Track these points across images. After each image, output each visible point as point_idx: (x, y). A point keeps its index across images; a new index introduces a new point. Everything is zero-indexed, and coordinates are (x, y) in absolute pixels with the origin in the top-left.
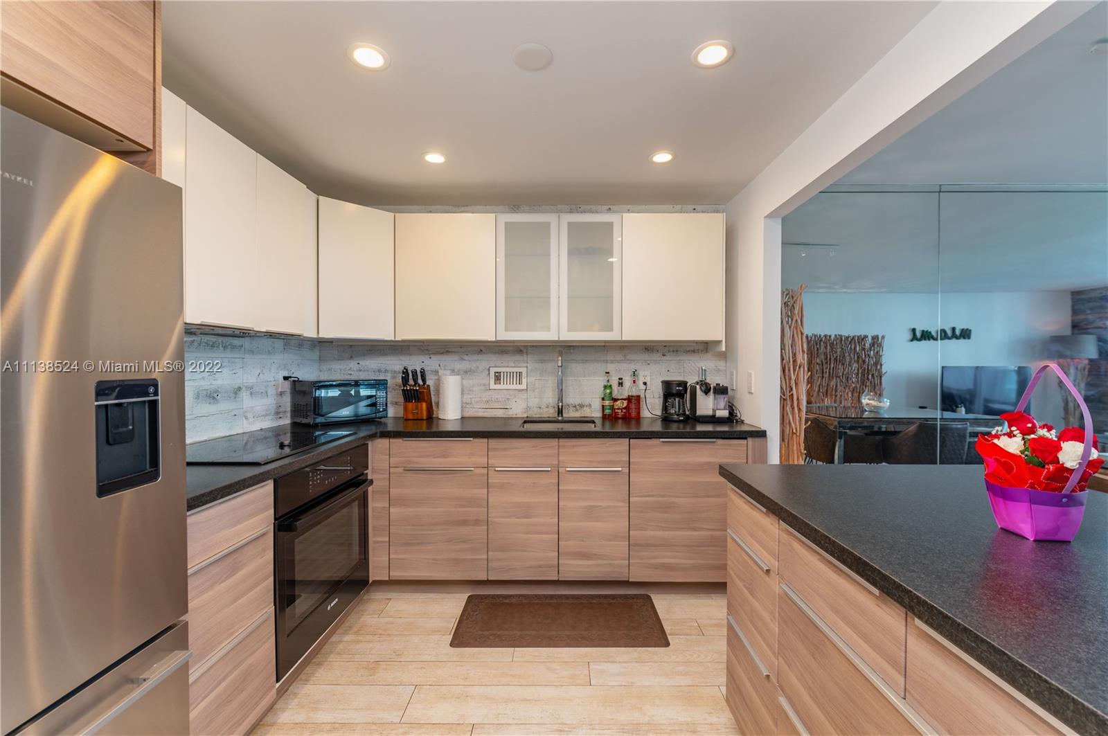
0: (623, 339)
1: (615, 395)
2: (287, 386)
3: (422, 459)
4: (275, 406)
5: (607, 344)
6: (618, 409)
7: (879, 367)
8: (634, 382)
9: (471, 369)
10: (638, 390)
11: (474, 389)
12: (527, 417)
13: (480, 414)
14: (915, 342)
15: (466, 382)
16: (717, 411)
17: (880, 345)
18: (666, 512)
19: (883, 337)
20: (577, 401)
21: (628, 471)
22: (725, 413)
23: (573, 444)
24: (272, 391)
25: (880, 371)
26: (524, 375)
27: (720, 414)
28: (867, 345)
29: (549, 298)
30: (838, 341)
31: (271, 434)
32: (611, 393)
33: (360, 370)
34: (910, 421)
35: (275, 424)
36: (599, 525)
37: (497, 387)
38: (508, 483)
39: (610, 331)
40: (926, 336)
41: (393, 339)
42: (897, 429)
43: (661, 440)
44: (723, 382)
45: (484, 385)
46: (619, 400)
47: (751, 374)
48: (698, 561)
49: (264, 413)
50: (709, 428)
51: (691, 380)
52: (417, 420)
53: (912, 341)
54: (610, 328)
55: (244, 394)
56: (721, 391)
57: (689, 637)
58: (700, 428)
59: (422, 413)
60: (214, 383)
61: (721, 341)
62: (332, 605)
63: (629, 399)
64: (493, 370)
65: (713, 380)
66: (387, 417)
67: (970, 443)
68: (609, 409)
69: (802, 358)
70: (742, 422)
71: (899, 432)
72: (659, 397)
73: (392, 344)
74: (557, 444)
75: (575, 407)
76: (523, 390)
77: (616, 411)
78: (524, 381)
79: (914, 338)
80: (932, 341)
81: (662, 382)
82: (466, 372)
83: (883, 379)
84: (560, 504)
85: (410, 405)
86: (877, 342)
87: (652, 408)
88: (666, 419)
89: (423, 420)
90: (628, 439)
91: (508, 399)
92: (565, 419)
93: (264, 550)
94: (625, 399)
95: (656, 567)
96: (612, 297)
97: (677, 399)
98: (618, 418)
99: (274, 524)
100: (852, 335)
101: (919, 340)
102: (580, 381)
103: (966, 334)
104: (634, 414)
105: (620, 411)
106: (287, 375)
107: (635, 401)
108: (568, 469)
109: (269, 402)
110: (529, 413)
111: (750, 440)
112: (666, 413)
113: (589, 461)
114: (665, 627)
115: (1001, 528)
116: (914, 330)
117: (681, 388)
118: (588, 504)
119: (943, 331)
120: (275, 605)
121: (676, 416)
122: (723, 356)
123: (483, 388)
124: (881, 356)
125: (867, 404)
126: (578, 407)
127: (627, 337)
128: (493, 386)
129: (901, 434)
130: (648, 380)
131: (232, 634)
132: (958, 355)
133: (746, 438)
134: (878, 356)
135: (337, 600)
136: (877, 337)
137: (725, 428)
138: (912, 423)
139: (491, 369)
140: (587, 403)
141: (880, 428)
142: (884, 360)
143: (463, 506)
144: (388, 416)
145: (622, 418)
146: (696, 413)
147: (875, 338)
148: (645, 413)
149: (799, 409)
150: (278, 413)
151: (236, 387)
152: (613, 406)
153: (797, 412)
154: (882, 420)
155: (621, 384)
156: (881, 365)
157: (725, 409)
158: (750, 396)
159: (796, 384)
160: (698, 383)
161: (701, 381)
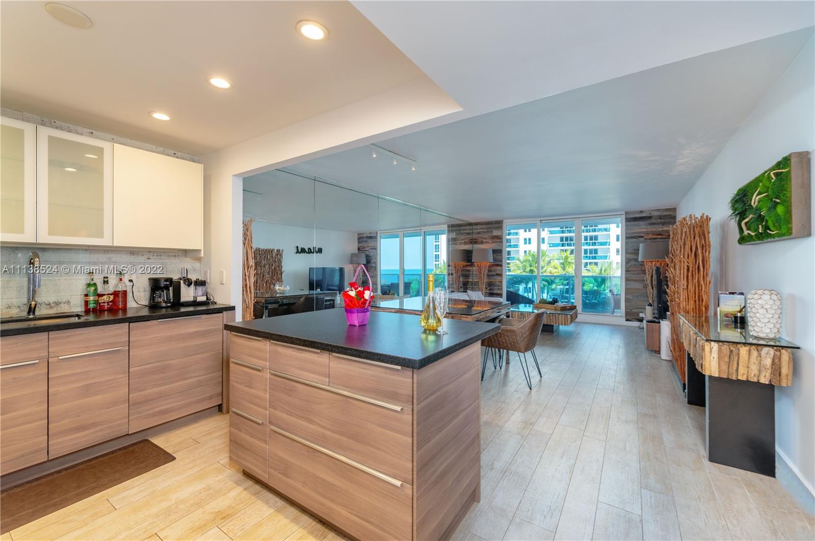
0: (115, 245)
1: (100, 290)
5: (90, 248)
6: (104, 303)
7: (280, 268)
8: (121, 279)
10: (125, 285)
14: (298, 254)
16: (198, 297)
17: (281, 255)
18: (163, 373)
19: (283, 250)
20: (52, 299)
21: (128, 348)
22: (204, 299)
23: (68, 334)
25: (281, 270)
27: (200, 299)
28: (274, 255)
29: (24, 201)
30: (258, 252)
32: (96, 290)
34: (301, 296)
36: (99, 397)
39: (101, 238)
40: (303, 251)
42: (295, 302)
43: (159, 320)
44: (201, 278)
46: (104, 295)
47: (223, 272)
48: (187, 401)
50: (191, 309)
51: (175, 277)
53: (296, 253)
54: (101, 235)
56: (201, 283)
57: (189, 449)
58: (183, 310)
61: (201, 250)
63: (116, 294)
65: (193, 277)
67: (325, 305)
68: (93, 304)
69: (252, 262)
70: (215, 303)
71: (296, 303)
72: (144, 291)
74: (47, 337)
77: (101, 304)
79: (298, 252)
80: (306, 254)
81: (149, 279)
83: (283, 275)
84: (49, 391)
86: (279, 253)
87: (138, 299)
88: (154, 306)
90: (128, 323)
92: (37, 317)
94: (111, 294)
95: (154, 415)
96: (102, 210)
97: (165, 292)
98: (105, 310)
100: (265, 248)
101: (300, 253)
102: (55, 280)
103: (320, 251)
104: (121, 306)
105: (106, 304)
107: (120, 296)
108: (60, 358)
111: (224, 312)
112: (154, 302)
113: (86, 347)
114: (168, 451)
115: (350, 325)
116: (297, 247)
117: (168, 283)
118: (84, 383)
119: (309, 249)
121: (164, 304)
122: (199, 259)
124: (281, 262)
125: (279, 289)
127: (117, 243)
129: (297, 304)
130: (134, 278)
132: (316, 261)
133: (222, 312)
134: (280, 262)
136: (279, 250)
137: (204, 308)
138: (301, 298)
140: (64, 300)
141: (283, 302)
142: (283, 264)
145: (107, 310)
146: (180, 300)
147: (279, 251)
148: (131, 304)
149: (251, 292)
152: (98, 300)
153: (249, 294)
154: (287, 297)
155: (106, 282)
156: (282, 267)
157: (203, 296)
158: (222, 286)
159: (249, 277)
160: (181, 279)
161: (184, 278)
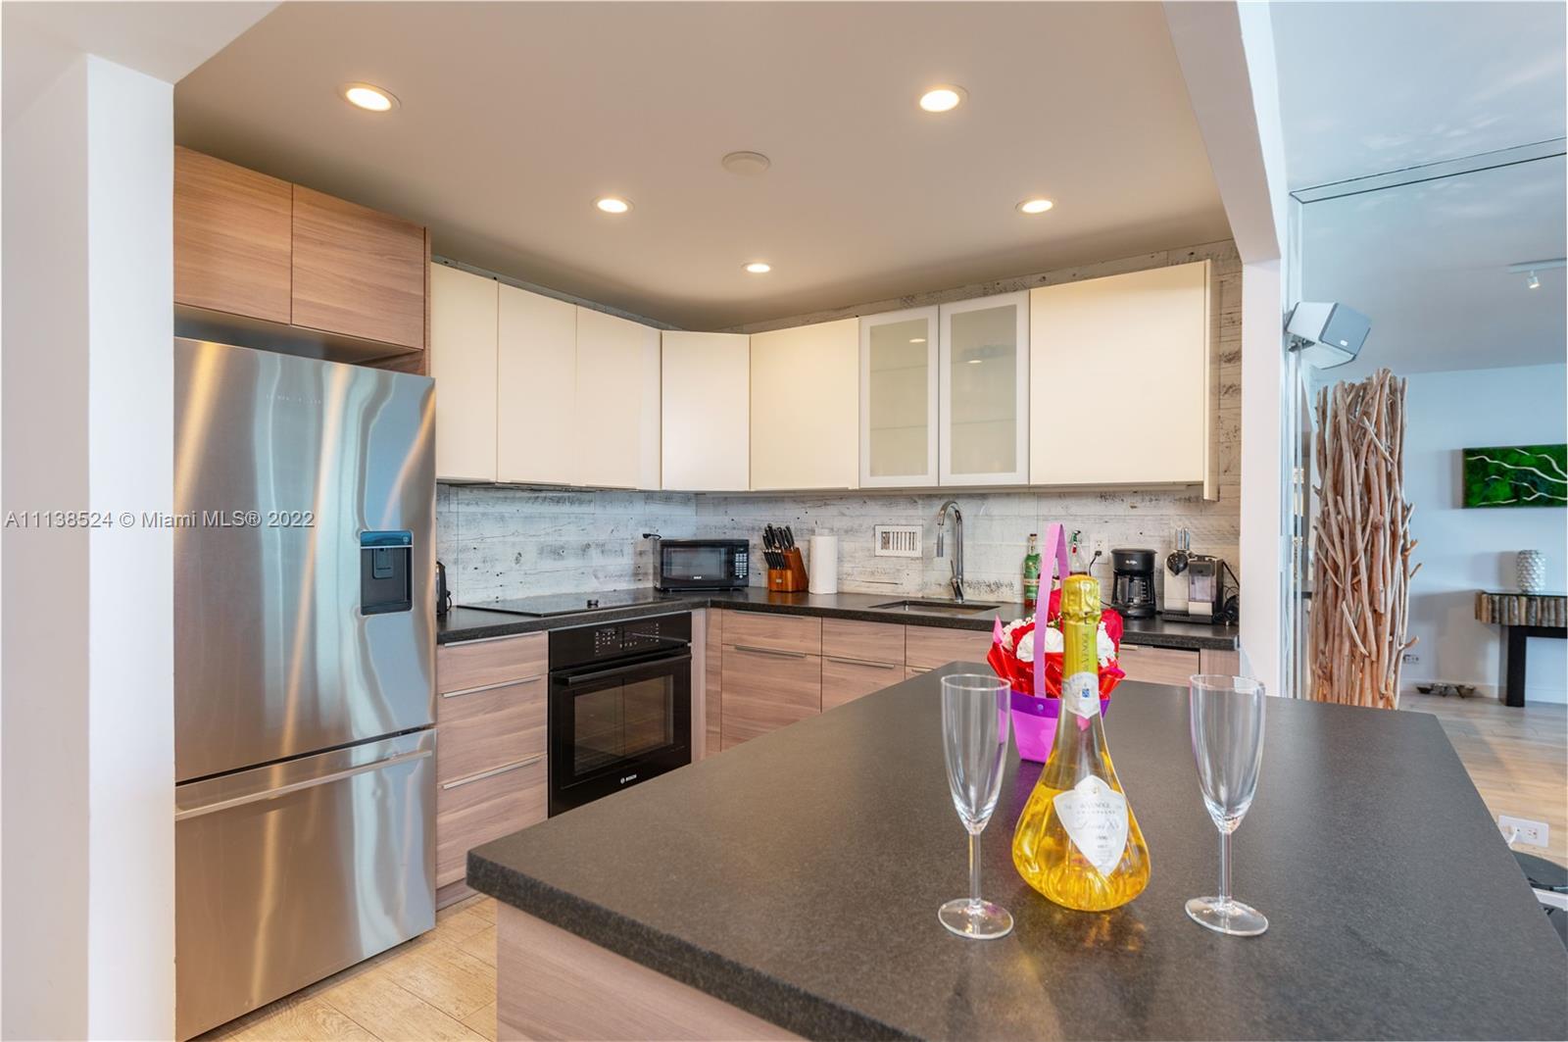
0: (1032, 483)
2: (648, 545)
3: (754, 638)
4: (632, 567)
8: (1075, 550)
9: (852, 527)
11: (857, 555)
12: (923, 597)
13: (863, 590)
15: (848, 546)
20: (993, 577)
24: (629, 550)
26: (919, 536)
29: (926, 426)
31: (627, 596)
33: (734, 528)
35: (633, 586)
37: (885, 552)
38: (843, 680)
39: (1012, 471)
41: (748, 489)
45: (869, 550)
49: (618, 574)
52: (782, 592)
54: (1013, 467)
55: (594, 552)
59: (787, 585)
60: (559, 538)
61: (1204, 483)
62: (627, 779)
64: (879, 530)
65: (1194, 550)
66: (747, 586)
73: (747, 495)
74: (903, 632)
75: (989, 586)
76: (917, 558)
78: (919, 545)
81: (1113, 552)
82: (846, 532)
85: (774, 572)
89: (788, 592)
91: (898, 570)
92: (963, 604)
93: (536, 697)
96: (1015, 421)
97: (1135, 581)
99: (549, 675)
102: (996, 547)
106: (647, 532)
109: (626, 562)
110: (927, 591)
111: (1205, 652)
112: (1117, 603)
117: (1134, 563)
120: (548, 753)
123: (867, 554)
126: (993, 586)
128: (879, 551)
130: (1104, 548)
131: (496, 764)
133: (1196, 650)
135: (635, 776)
139: (877, 527)
140: (1006, 581)
143: (793, 702)
144: (750, 585)
146: (1161, 605)
150: (637, 574)
151: (585, 543)
157: (1204, 601)
